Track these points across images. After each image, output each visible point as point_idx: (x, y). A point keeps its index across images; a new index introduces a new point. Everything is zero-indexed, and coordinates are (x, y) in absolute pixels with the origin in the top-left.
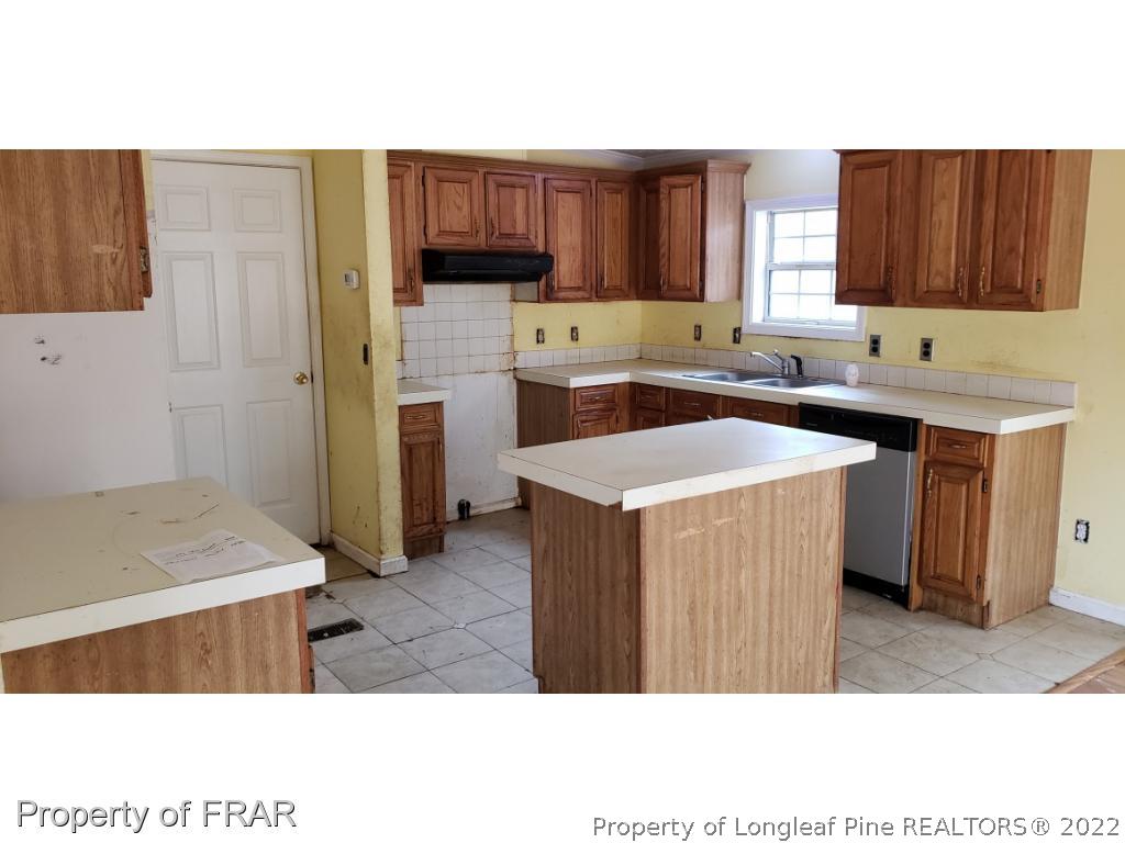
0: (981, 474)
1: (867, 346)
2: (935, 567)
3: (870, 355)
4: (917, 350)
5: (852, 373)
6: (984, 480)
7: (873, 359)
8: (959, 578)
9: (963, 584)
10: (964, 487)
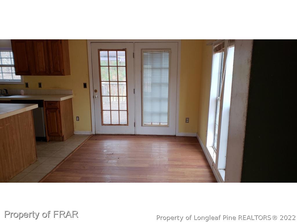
0: (58, 110)
1: (25, 85)
2: (51, 131)
3: (26, 87)
4: (38, 85)
5: (22, 91)
6: (59, 111)
7: (27, 88)
8: (57, 132)
9: (58, 133)
10: (55, 113)
